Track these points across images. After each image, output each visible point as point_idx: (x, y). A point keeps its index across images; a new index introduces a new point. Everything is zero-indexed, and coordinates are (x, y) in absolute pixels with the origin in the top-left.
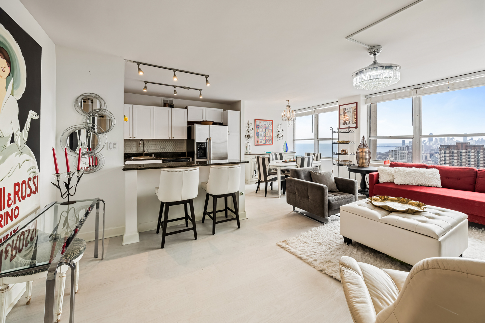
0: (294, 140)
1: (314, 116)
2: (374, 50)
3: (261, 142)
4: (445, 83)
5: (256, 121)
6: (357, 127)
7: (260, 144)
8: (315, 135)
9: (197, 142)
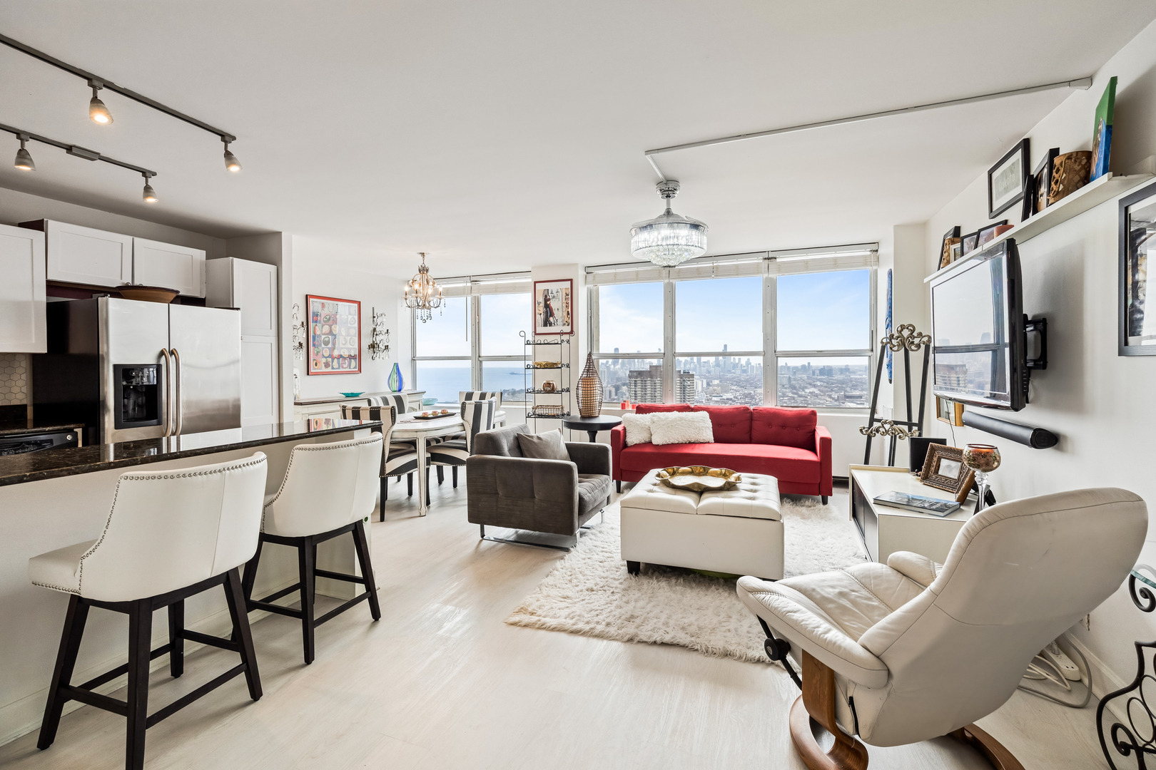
0: (414, 360)
1: (469, 298)
2: (668, 188)
3: (327, 365)
4: (708, 264)
5: (311, 299)
6: (572, 332)
7: (324, 370)
8: (472, 346)
9: (115, 366)
